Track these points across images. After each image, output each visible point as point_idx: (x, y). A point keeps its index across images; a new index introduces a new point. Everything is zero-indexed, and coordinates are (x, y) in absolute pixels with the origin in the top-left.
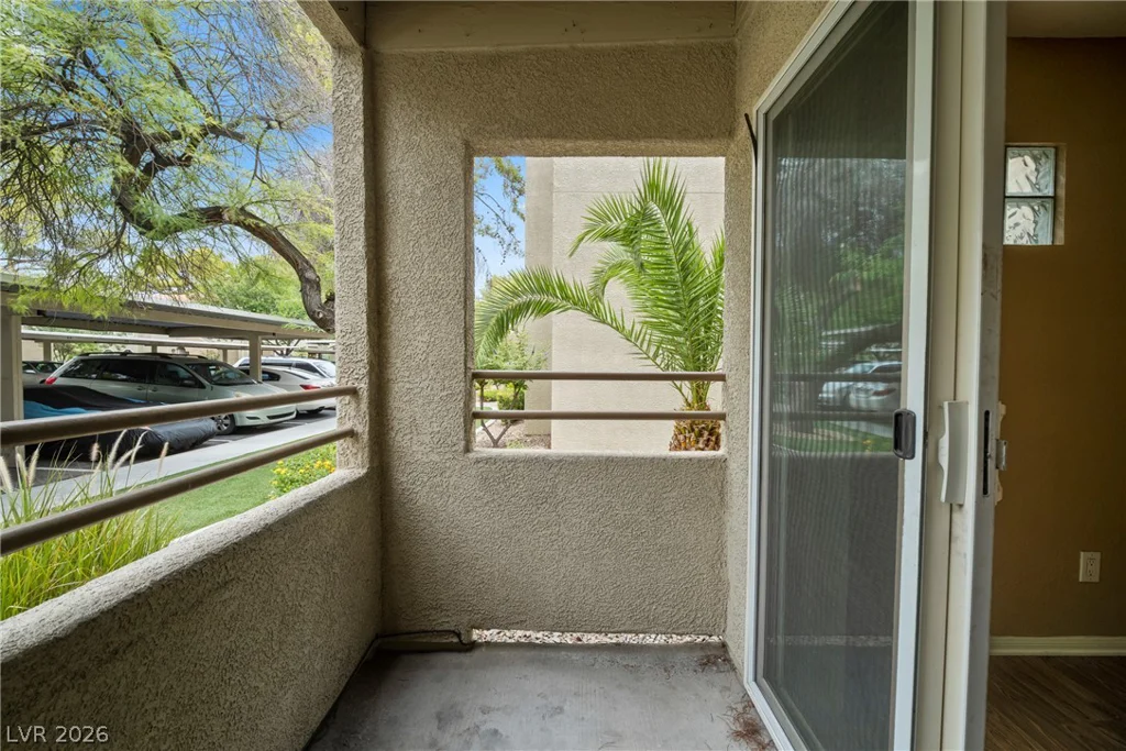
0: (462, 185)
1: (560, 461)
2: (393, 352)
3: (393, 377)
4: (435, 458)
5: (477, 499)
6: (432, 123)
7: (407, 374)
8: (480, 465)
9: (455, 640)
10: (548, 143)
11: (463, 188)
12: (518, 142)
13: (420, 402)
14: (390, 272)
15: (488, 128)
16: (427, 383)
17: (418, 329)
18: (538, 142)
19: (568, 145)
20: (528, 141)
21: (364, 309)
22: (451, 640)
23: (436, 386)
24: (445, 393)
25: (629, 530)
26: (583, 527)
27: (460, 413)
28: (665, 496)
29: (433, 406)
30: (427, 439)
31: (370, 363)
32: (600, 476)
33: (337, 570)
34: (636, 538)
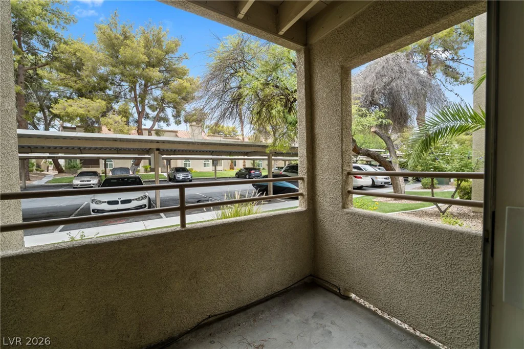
0: (340, 87)
1: (387, 221)
2: (317, 164)
3: (317, 174)
4: (331, 209)
5: (347, 231)
6: (329, 64)
7: (321, 172)
8: (348, 215)
9: (338, 291)
10: (380, 50)
11: (340, 88)
12: (364, 56)
13: (326, 184)
14: (316, 131)
15: (350, 56)
16: (328, 176)
17: (325, 154)
18: (375, 51)
19: (392, 45)
20: (369, 53)
21: (305, 147)
22: (336, 290)
23: (331, 177)
24: (334, 181)
25: (432, 273)
26: (400, 261)
27: (340, 190)
28: (461, 259)
29: (330, 186)
30: (328, 200)
31: (308, 168)
32: (412, 234)
33: (288, 242)
34: (436, 280)
